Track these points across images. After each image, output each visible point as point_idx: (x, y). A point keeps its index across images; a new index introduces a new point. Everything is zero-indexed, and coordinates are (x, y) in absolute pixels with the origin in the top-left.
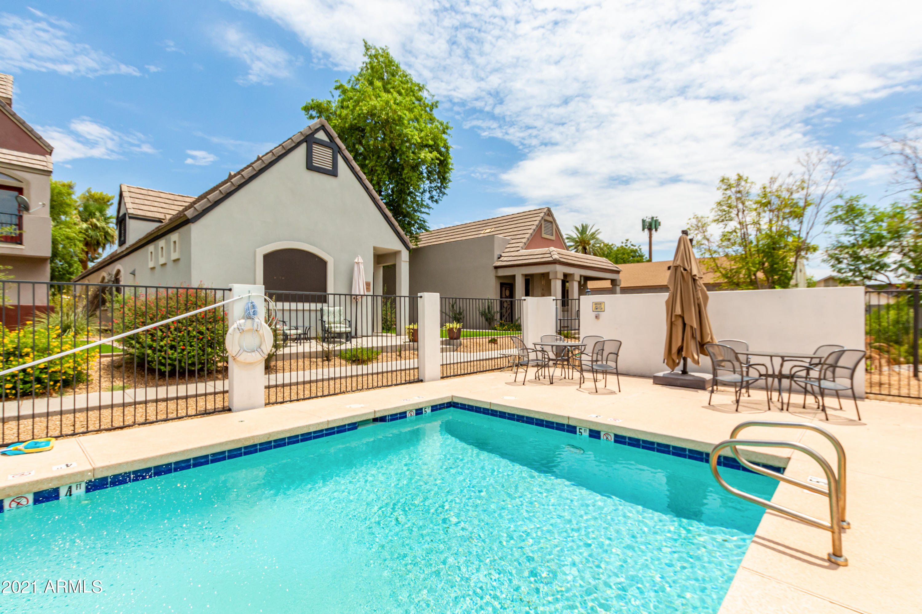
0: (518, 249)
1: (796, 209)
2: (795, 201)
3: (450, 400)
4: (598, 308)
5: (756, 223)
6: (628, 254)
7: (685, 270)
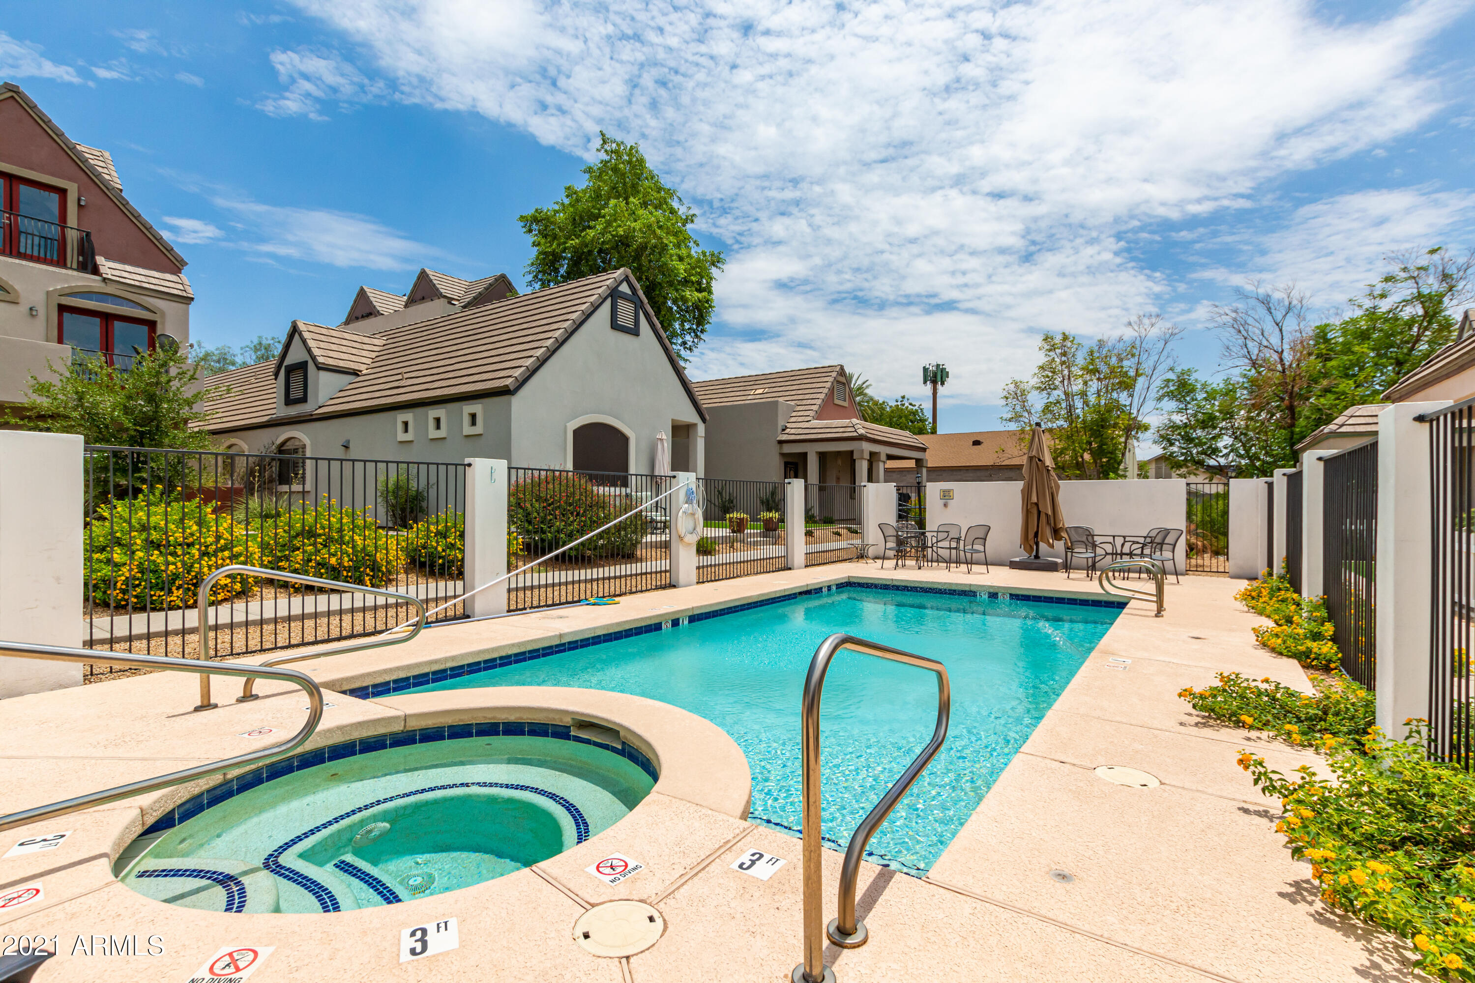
0: (809, 418)
1: (1125, 379)
2: (1124, 370)
3: (846, 580)
4: (946, 496)
5: (1083, 394)
6: (906, 416)
7: (1040, 460)
